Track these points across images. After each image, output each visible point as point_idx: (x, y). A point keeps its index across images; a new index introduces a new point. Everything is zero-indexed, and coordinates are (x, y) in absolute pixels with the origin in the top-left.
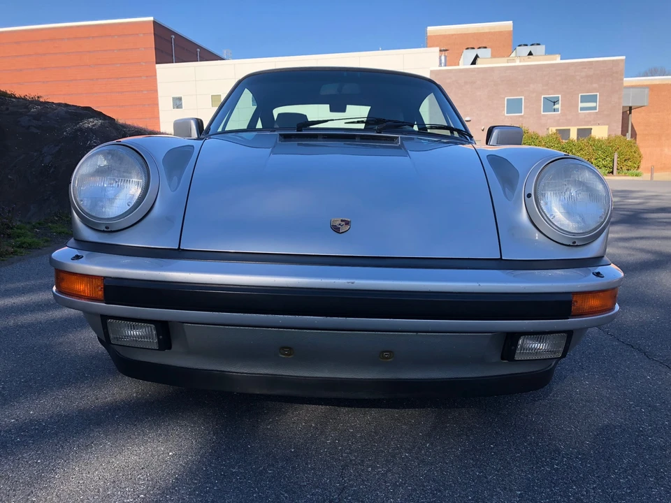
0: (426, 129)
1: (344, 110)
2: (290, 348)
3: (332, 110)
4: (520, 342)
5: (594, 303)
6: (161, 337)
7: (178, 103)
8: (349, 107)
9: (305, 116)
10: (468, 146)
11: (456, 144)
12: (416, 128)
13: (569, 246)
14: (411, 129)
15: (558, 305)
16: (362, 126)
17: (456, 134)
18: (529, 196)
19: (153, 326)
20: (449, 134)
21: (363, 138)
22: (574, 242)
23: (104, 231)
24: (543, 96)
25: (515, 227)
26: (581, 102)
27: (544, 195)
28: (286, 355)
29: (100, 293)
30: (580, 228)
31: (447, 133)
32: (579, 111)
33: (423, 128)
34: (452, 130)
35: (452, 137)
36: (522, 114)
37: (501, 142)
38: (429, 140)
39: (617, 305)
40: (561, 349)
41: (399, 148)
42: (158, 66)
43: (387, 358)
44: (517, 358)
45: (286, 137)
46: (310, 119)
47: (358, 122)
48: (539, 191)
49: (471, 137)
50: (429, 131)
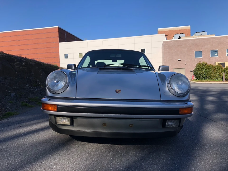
0: (141, 67)
1: (116, 61)
2: (105, 124)
3: (113, 61)
4: (167, 122)
5: (186, 111)
6: (71, 121)
7: (66, 56)
8: (118, 60)
9: (105, 63)
10: (153, 72)
11: (150, 71)
12: (138, 66)
13: (179, 97)
14: (136, 66)
15: (176, 111)
16: (122, 66)
17: (150, 68)
18: (168, 84)
19: (69, 118)
20: (148, 68)
21: (123, 69)
22: (181, 96)
23: (55, 94)
24: (210, 50)
25: (165, 92)
26: (227, 52)
27: (172, 83)
28: (104, 126)
29: (56, 109)
30: (182, 92)
31: (147, 68)
32: (227, 56)
33: (140, 66)
34: (148, 67)
35: (149, 69)
36: (202, 57)
37: (162, 70)
38: (142, 70)
39: (193, 112)
40: (178, 124)
41: (133, 72)
42: (60, 43)
43: (131, 126)
44: (166, 127)
45: (101, 69)
46: (106, 64)
47: (121, 65)
48: (171, 82)
49: (154, 69)
50: (142, 67)
